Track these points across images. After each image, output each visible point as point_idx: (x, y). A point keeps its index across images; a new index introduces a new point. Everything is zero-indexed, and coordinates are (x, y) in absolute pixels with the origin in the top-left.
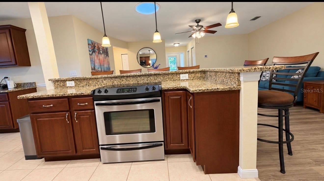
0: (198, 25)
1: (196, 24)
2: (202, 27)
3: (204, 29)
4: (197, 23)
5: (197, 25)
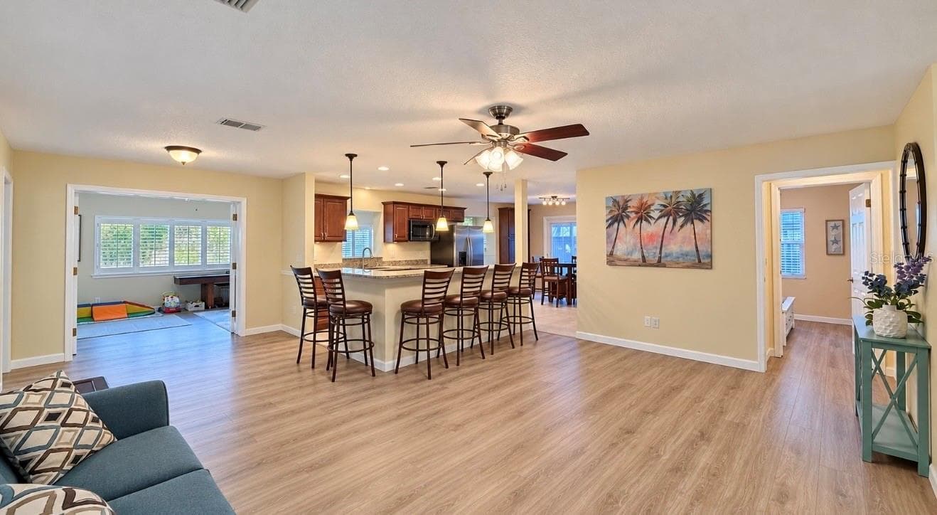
0: (501, 124)
1: (496, 122)
2: (515, 131)
3: (521, 141)
4: (497, 118)
5: (497, 124)
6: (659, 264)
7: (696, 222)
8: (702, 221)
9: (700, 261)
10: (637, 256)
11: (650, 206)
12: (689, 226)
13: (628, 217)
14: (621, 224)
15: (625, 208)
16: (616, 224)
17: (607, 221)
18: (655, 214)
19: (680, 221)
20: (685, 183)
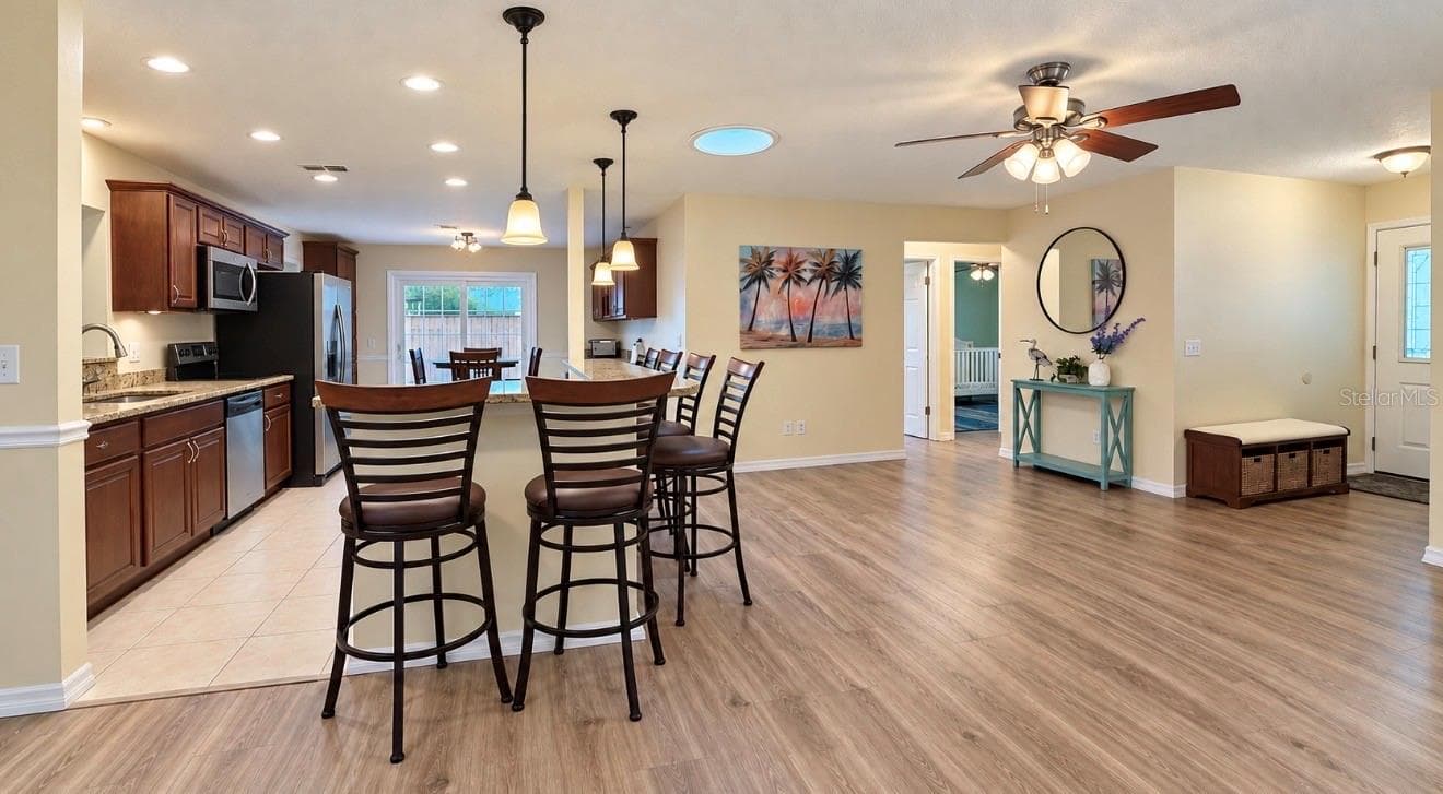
6: (811, 341)
7: (849, 288)
8: (854, 287)
9: (852, 338)
10: (785, 332)
11: (801, 263)
12: (842, 293)
13: (771, 276)
14: (763, 285)
15: (769, 262)
16: (756, 286)
17: (742, 280)
18: (807, 275)
19: (834, 285)
20: (841, 241)
